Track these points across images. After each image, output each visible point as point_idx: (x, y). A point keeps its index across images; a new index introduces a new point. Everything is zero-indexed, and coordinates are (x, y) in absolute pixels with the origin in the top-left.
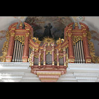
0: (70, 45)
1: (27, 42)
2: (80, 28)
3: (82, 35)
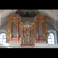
0: (37, 26)
1: (18, 25)
2: (42, 16)
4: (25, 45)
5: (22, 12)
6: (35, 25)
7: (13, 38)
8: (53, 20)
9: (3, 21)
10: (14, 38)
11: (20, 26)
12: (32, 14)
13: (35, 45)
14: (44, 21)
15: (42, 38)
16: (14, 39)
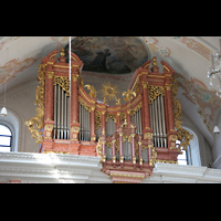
0: (146, 105)
1: (75, 94)
2: (161, 71)
3: (164, 85)
4: (117, 166)
5: (87, 49)
6: (137, 100)
7: (57, 141)
8: (196, 91)
9: (11, 74)
10: (61, 141)
11: (82, 97)
12: (120, 60)
13: (154, 171)
14: (168, 89)
15: (166, 150)
16: (61, 144)
